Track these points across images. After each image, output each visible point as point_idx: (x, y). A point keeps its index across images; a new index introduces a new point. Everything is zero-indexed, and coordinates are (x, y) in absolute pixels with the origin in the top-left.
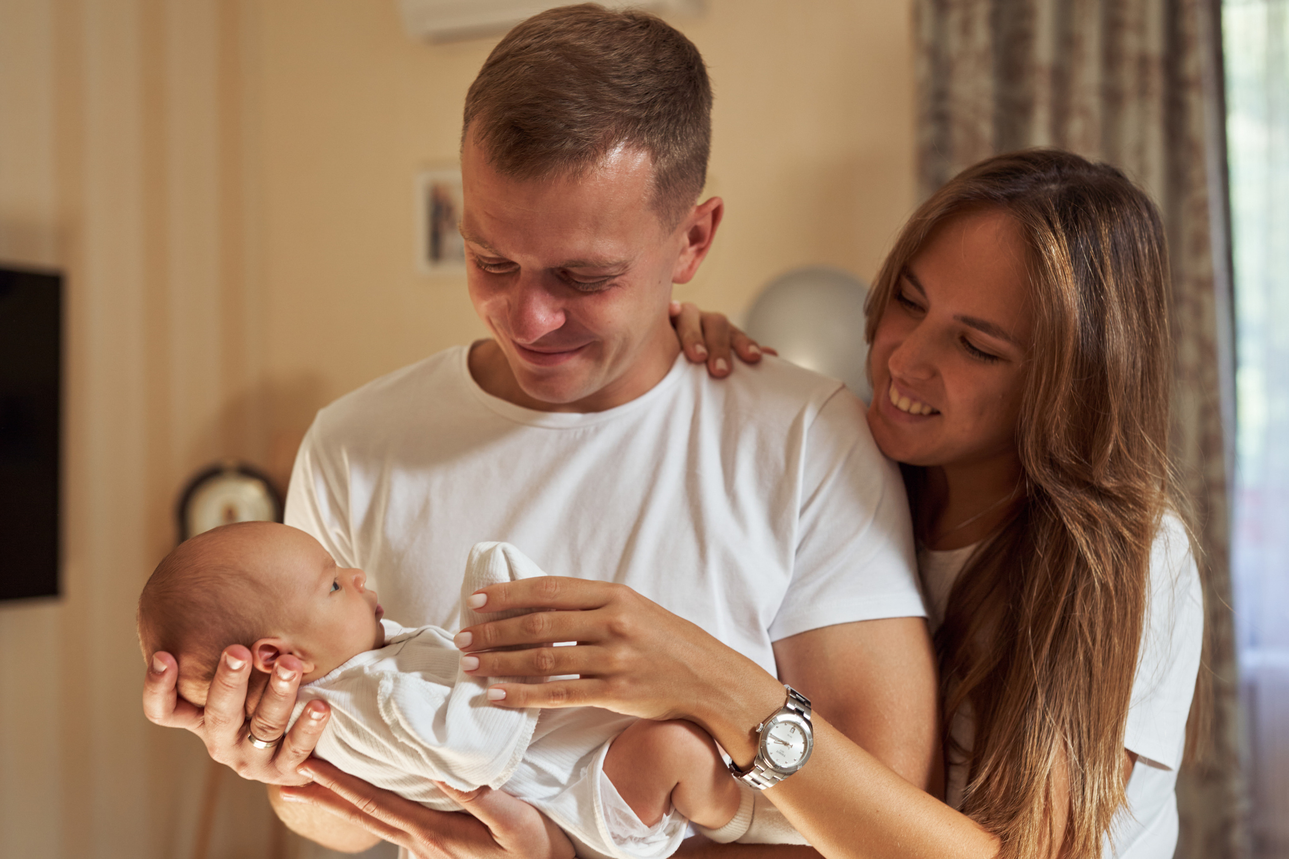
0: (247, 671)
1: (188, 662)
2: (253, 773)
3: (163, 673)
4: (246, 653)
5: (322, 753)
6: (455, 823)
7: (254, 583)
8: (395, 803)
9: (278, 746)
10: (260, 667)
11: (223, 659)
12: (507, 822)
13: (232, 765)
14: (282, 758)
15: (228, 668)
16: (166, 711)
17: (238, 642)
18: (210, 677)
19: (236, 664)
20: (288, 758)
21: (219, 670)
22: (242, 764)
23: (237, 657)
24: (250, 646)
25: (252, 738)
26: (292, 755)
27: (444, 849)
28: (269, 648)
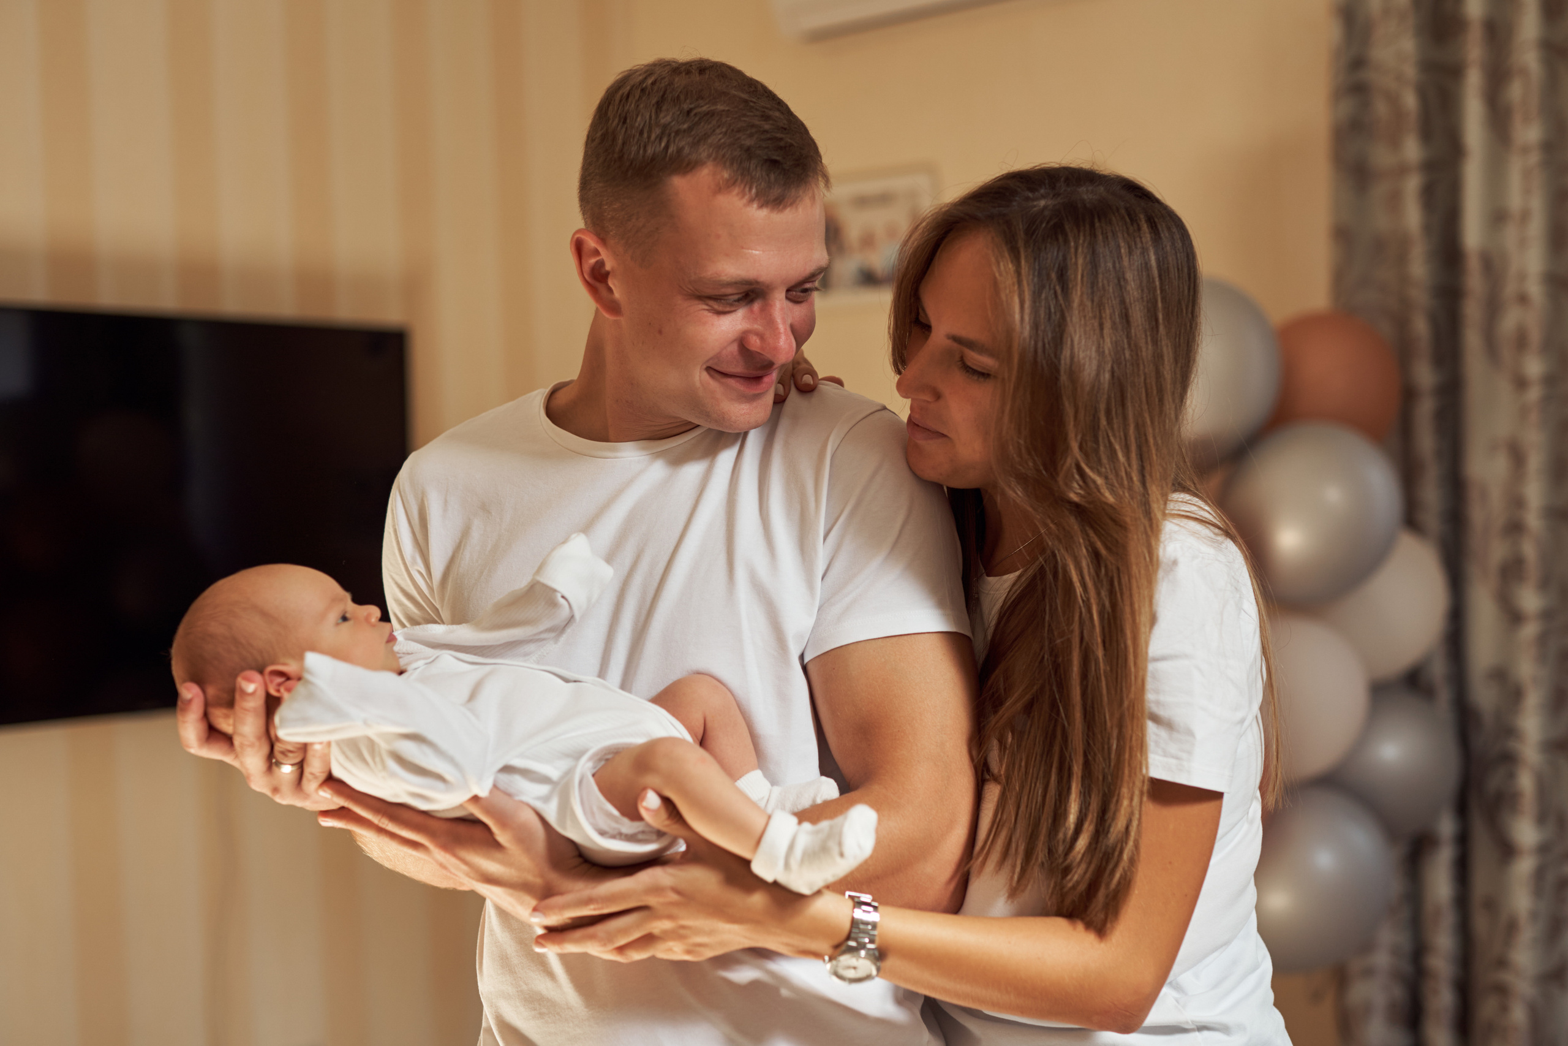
0: (261, 694)
1: (211, 691)
2: (286, 799)
3: (190, 701)
4: (257, 677)
5: (338, 773)
6: (462, 829)
7: (265, 614)
8: (407, 815)
9: (301, 766)
10: (273, 692)
11: (237, 686)
12: (504, 821)
13: (267, 792)
14: (304, 781)
15: (243, 693)
16: (199, 740)
17: (251, 668)
18: (230, 704)
19: (250, 688)
20: (309, 781)
21: (237, 696)
22: (276, 790)
23: (250, 680)
24: (261, 672)
25: (279, 764)
26: (310, 777)
27: (455, 855)
28: (281, 674)
